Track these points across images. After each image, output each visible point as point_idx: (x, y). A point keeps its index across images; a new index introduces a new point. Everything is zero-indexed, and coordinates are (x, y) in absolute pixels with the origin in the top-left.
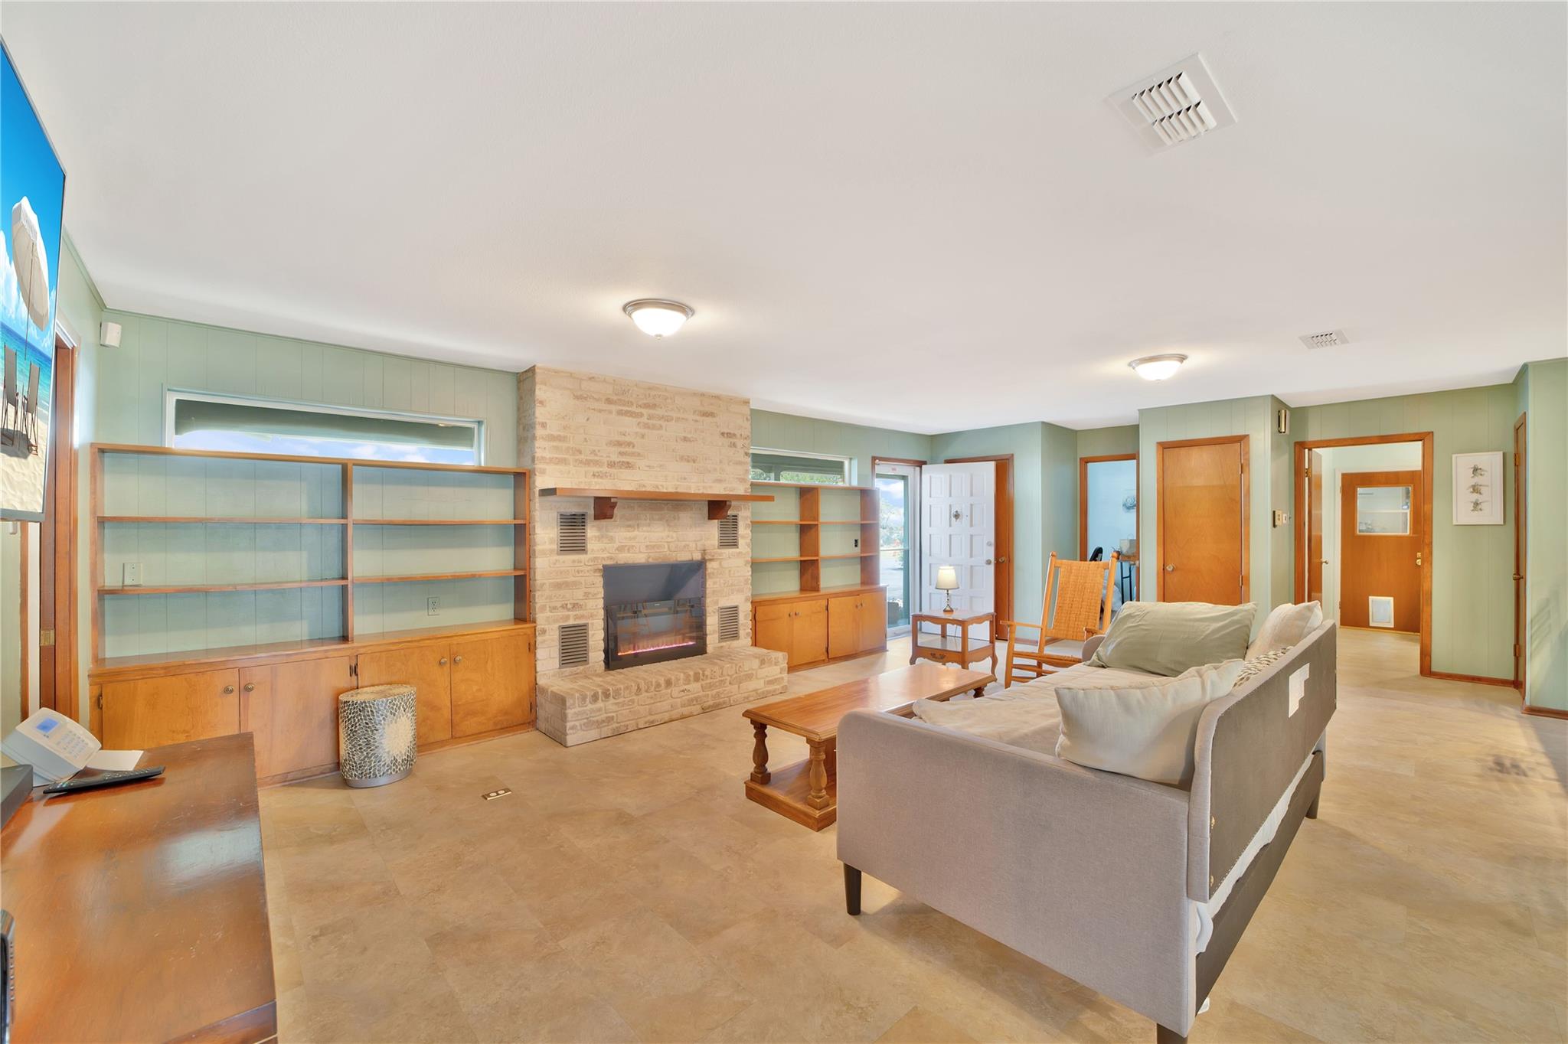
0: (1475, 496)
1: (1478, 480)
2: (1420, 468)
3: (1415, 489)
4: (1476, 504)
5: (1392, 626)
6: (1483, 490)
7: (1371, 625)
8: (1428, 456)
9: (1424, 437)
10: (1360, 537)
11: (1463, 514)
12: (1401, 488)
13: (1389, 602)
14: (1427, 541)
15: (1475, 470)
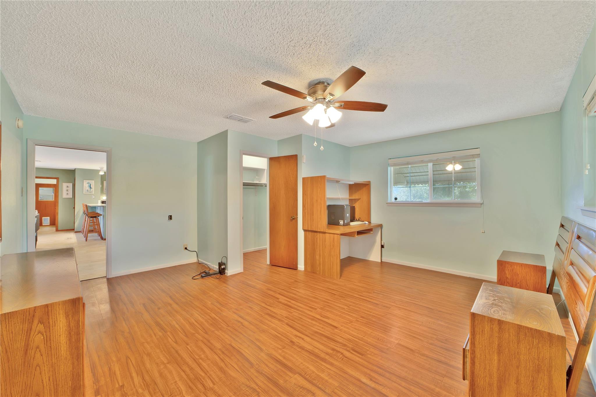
0: (67, 192)
1: (68, 189)
2: (56, 183)
3: (55, 189)
4: (67, 193)
5: (49, 224)
6: (69, 191)
7: (43, 225)
8: (58, 182)
9: (57, 178)
10: (40, 201)
11: (65, 196)
12: (52, 188)
13: (48, 218)
14: (57, 201)
15: (67, 187)
